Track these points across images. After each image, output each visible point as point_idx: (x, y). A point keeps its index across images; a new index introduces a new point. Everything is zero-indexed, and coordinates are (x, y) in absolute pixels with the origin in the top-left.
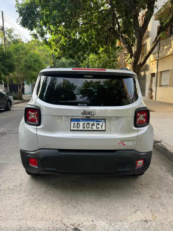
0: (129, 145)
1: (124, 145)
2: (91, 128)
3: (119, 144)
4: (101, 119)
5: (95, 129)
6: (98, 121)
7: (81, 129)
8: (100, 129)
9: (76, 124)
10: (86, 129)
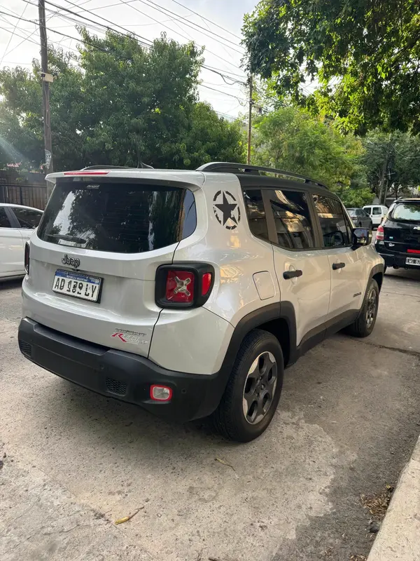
0: (134, 343)
1: (124, 340)
2: (78, 293)
3: (114, 336)
4: (96, 278)
5: (83, 296)
6: (90, 281)
7: (65, 291)
8: (89, 298)
9: (60, 281)
10: (71, 293)
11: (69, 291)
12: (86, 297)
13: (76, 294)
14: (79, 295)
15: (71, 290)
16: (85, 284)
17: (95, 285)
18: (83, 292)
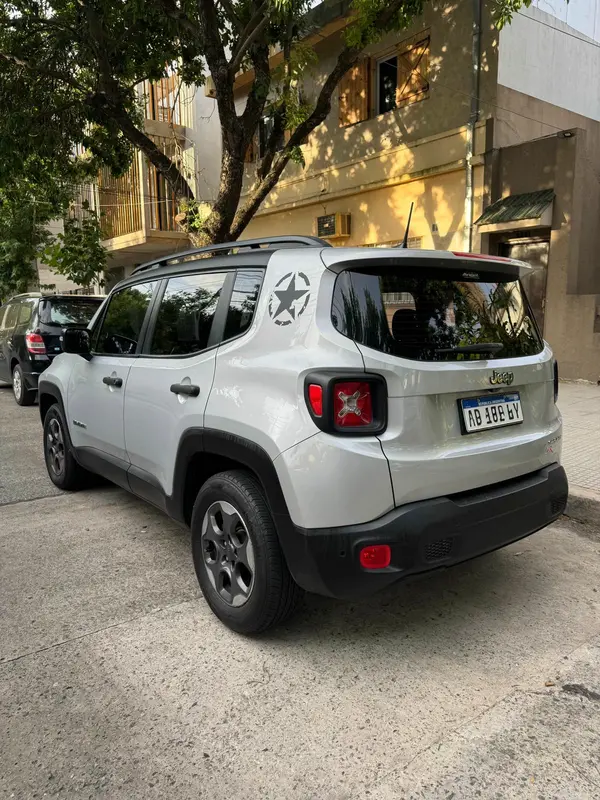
2: (501, 420)
5: (508, 421)
6: (507, 400)
7: (484, 425)
8: (515, 420)
9: (473, 413)
10: (494, 424)
11: (490, 422)
12: (512, 421)
13: (499, 423)
14: (503, 423)
15: (492, 419)
16: (504, 405)
17: (515, 402)
18: (506, 416)
